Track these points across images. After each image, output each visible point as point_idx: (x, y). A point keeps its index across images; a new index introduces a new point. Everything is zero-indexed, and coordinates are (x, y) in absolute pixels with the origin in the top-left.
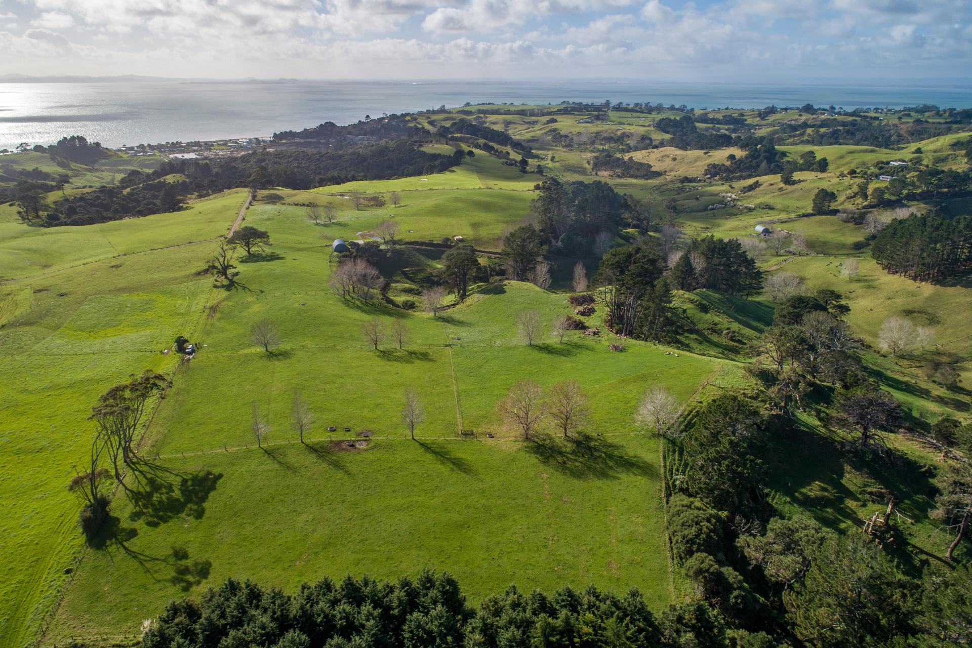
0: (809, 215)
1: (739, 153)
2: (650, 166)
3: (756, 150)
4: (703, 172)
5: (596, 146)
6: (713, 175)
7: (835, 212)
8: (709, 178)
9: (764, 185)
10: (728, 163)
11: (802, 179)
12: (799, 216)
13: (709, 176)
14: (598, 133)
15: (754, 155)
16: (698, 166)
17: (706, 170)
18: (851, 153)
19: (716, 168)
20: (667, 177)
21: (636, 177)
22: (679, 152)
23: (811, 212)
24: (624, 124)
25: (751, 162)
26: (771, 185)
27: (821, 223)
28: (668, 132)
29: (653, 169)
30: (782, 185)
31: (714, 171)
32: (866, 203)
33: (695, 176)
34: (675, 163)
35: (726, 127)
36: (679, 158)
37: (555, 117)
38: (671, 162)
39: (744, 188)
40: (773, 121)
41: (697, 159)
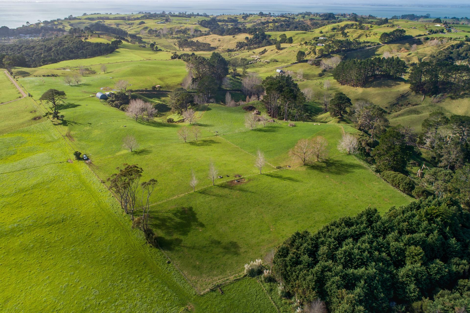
0: (296, 63)
1: (250, 37)
2: (209, 45)
3: (257, 34)
4: (235, 46)
5: (173, 36)
6: (241, 47)
7: (306, 61)
8: (239, 49)
9: (269, 50)
10: (246, 41)
11: (285, 47)
12: (292, 64)
13: (238, 48)
14: (171, 28)
15: (256, 37)
16: (232, 43)
17: (237, 45)
18: (297, 34)
19: (241, 44)
20: (219, 50)
21: (204, 50)
22: (220, 37)
23: (297, 62)
24: (182, 23)
25: (256, 40)
26: (272, 50)
27: (302, 66)
28: (207, 27)
29: (211, 46)
30: (277, 50)
31: (240, 46)
32: (316, 56)
33: (233, 48)
34: (220, 42)
35: (231, 24)
36: (221, 40)
37: (144, 21)
38: (218, 42)
39: (260, 53)
40: (250, 20)
41: (230, 40)
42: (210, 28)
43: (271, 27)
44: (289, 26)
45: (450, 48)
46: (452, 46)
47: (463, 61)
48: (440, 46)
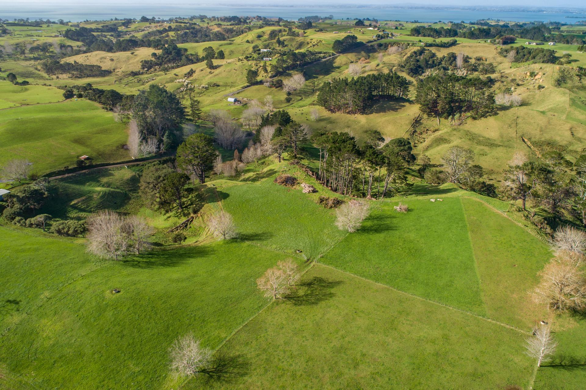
0: (248, 86)
1: (159, 52)
2: (99, 67)
3: (166, 49)
4: (140, 67)
5: (26, 55)
6: (150, 68)
7: (261, 82)
8: (147, 71)
9: (197, 71)
10: (153, 59)
11: (220, 64)
12: (243, 88)
13: (146, 69)
14: (17, 44)
15: (167, 52)
16: (134, 63)
17: (142, 65)
18: (221, 46)
19: (148, 63)
20: (118, 73)
21: (93, 76)
22: (110, 54)
23: (248, 84)
24: (32, 36)
25: (168, 57)
26: (202, 70)
27: (258, 90)
28: (78, 40)
29: (103, 69)
30: (209, 70)
31: (148, 65)
32: (270, 75)
33: (138, 70)
34: (114, 63)
35: (110, 34)
36: (114, 59)
38: (110, 62)
39: (186, 74)
40: (135, 28)
41: (128, 59)
42: (82, 41)
43: (173, 36)
44: (196, 34)
45: (413, 55)
46: (415, 53)
47: (433, 69)
48: (401, 53)
